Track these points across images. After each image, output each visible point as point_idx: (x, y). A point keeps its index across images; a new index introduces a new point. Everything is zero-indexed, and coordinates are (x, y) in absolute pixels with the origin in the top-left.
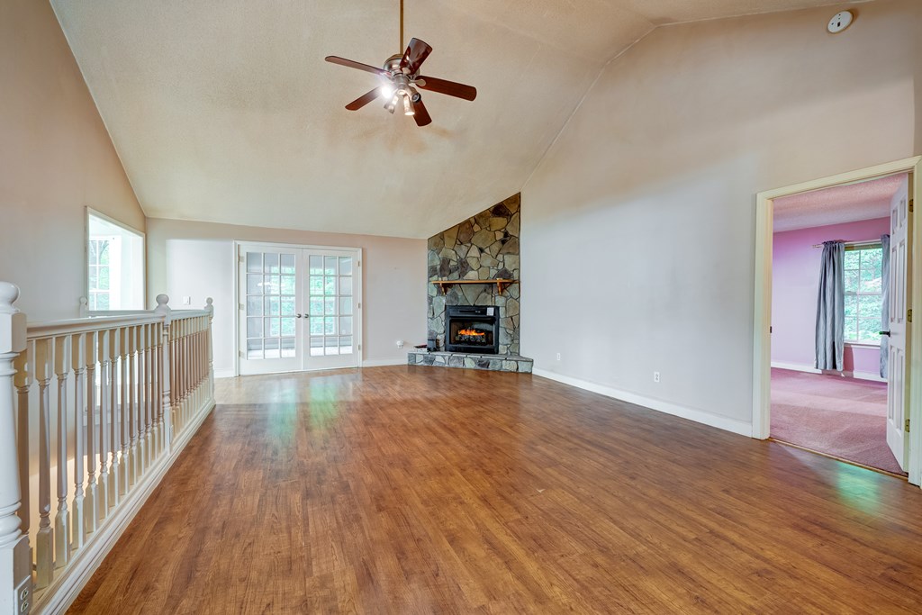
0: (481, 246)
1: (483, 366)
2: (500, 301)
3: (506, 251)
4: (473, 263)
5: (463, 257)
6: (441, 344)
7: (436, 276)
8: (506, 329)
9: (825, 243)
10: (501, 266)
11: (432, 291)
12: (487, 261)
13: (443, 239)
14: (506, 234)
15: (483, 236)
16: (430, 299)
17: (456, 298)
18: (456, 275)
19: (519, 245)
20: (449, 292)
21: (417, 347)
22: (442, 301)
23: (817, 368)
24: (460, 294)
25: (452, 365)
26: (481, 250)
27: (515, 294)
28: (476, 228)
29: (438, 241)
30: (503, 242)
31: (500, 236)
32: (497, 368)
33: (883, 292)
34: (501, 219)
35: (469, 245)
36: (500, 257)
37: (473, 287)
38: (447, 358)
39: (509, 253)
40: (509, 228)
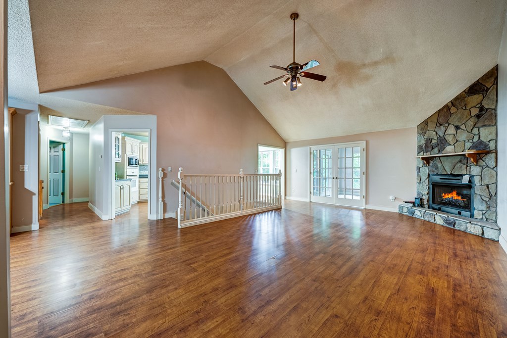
0: (457, 124)
1: (450, 224)
2: (475, 170)
3: (481, 124)
4: (450, 139)
5: (442, 135)
6: (425, 202)
7: (422, 152)
8: (481, 196)
10: (476, 139)
11: (420, 163)
12: (463, 136)
13: (427, 124)
14: (482, 109)
15: (459, 115)
16: (419, 169)
17: (437, 168)
18: (436, 150)
19: (496, 116)
20: (431, 163)
21: (406, 202)
22: (426, 171)
24: (439, 165)
25: (426, 219)
26: (457, 128)
27: (492, 163)
28: (453, 110)
29: (424, 126)
30: (478, 117)
31: (475, 112)
32: (462, 228)
34: (477, 96)
35: (447, 125)
36: (475, 131)
37: (449, 159)
38: (422, 213)
39: (485, 126)
40: (484, 103)
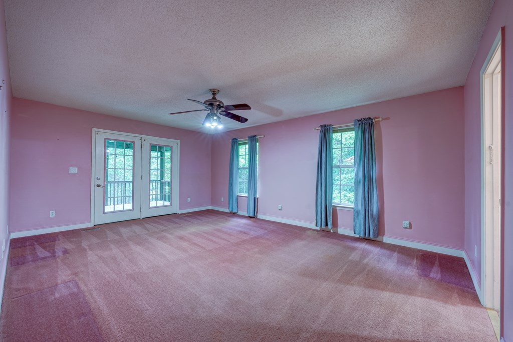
9: (321, 126)
23: (317, 226)
33: (355, 165)
